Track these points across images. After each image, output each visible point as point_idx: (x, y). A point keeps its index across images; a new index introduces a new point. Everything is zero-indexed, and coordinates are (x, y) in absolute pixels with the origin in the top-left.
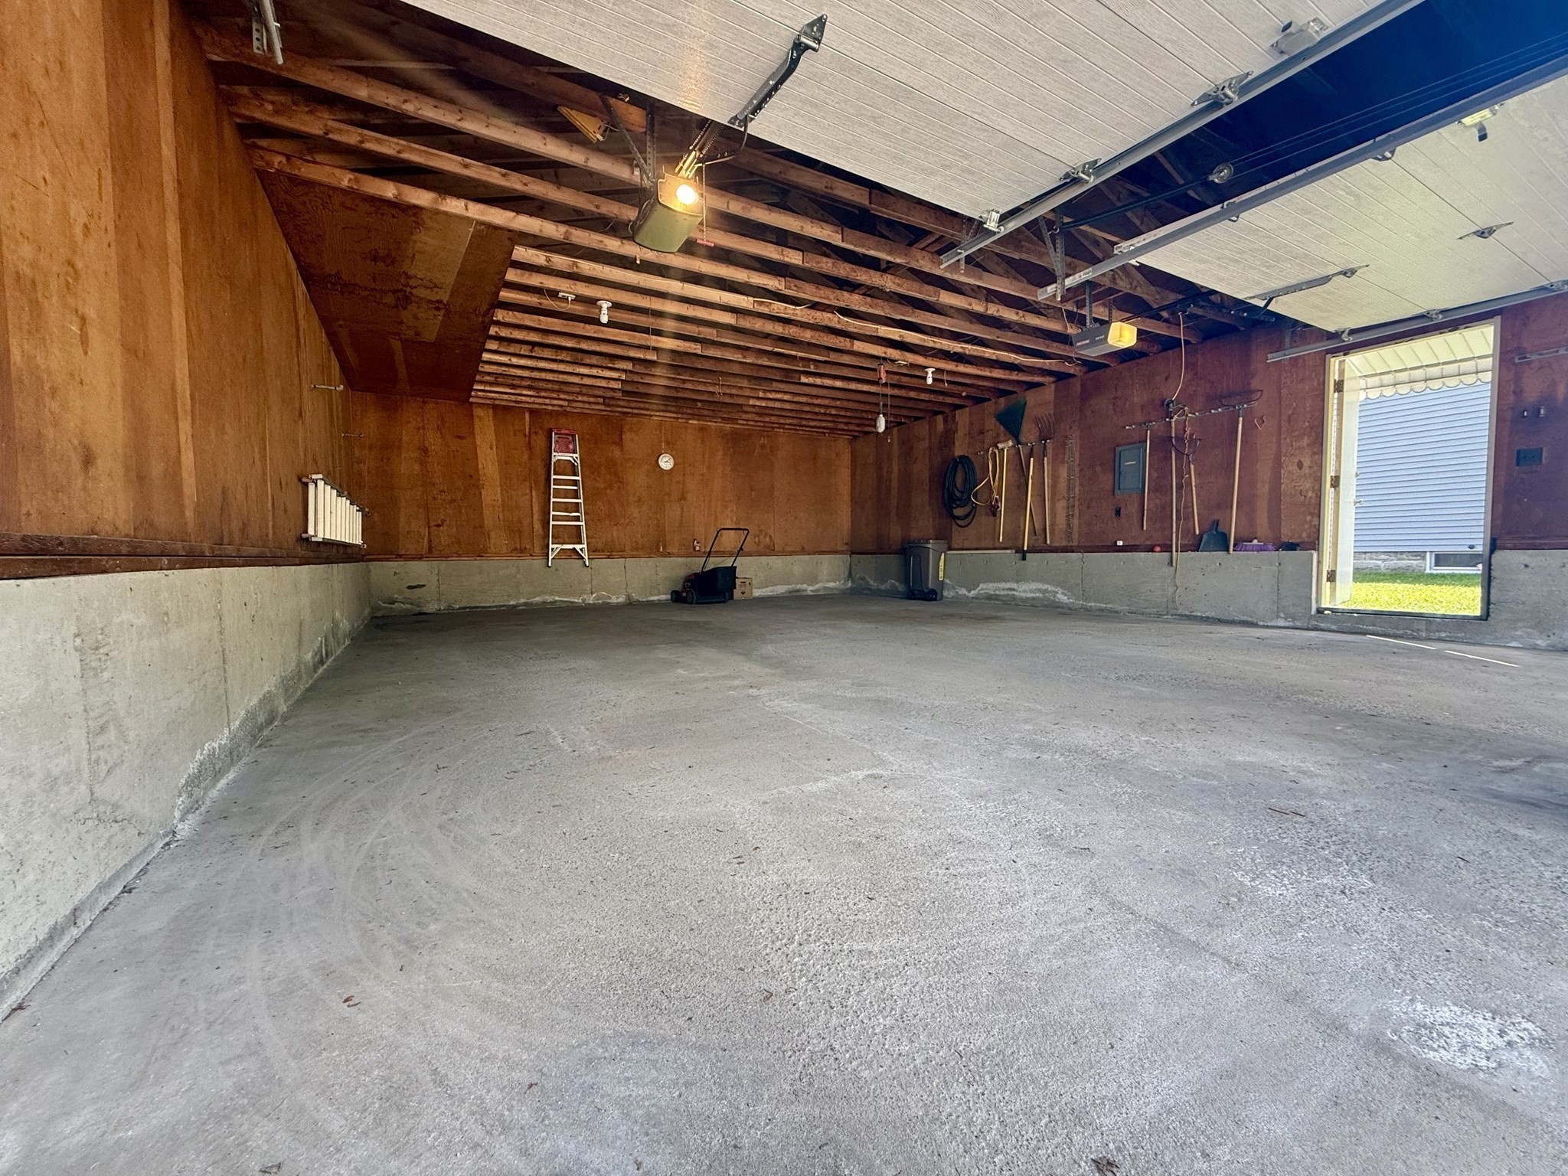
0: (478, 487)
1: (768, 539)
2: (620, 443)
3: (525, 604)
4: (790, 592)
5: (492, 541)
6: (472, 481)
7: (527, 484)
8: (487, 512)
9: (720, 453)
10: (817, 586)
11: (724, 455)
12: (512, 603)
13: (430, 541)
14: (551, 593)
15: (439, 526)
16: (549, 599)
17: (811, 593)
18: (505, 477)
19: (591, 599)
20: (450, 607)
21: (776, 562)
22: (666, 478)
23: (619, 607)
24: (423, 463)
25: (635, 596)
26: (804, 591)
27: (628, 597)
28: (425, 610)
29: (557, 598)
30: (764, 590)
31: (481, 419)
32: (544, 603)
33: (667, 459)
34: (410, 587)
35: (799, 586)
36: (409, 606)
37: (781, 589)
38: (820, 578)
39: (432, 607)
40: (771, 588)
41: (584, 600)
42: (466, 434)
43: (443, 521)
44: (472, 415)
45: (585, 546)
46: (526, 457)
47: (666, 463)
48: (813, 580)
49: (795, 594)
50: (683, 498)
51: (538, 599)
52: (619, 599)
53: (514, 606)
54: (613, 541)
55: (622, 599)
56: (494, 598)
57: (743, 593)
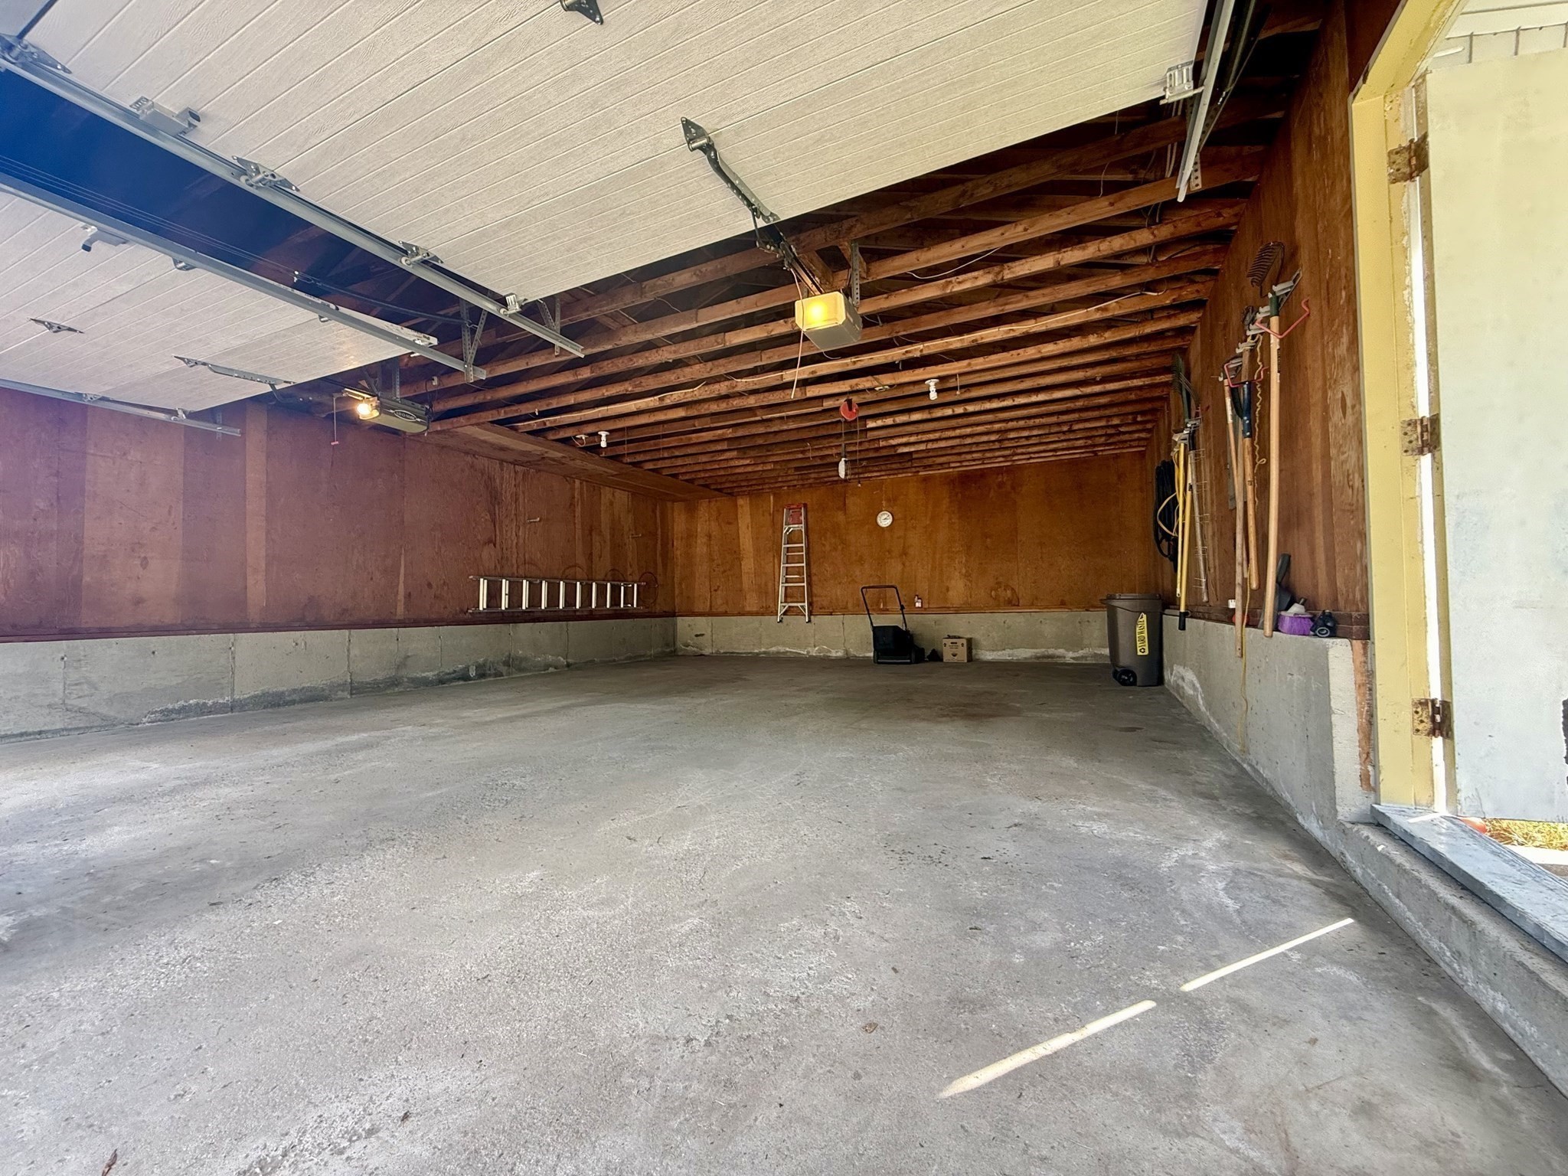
0: (740, 559)
1: (1009, 592)
2: (844, 507)
3: (765, 653)
4: (1038, 658)
5: (748, 601)
6: (736, 555)
7: (771, 554)
8: (745, 578)
9: (946, 501)
10: (1081, 653)
11: (951, 502)
12: (756, 651)
13: (711, 602)
14: (784, 644)
15: (716, 590)
16: (782, 649)
17: (1072, 661)
18: (757, 550)
19: (814, 652)
20: (718, 652)
21: (1016, 620)
22: (887, 535)
23: (838, 660)
24: (709, 546)
25: (852, 652)
26: (1059, 657)
27: (846, 651)
28: (704, 652)
29: (788, 649)
30: (1000, 653)
31: (742, 506)
32: (778, 653)
33: (886, 516)
34: (697, 636)
35: (1051, 651)
36: (695, 649)
37: (1024, 654)
38: (1086, 642)
39: (707, 651)
40: (1008, 651)
41: (808, 652)
42: (733, 521)
43: (719, 587)
44: (736, 505)
45: (806, 604)
46: (771, 532)
47: (885, 520)
48: (1077, 644)
49: (1045, 660)
50: (904, 553)
51: (774, 649)
52: (837, 653)
53: (758, 654)
54: (837, 599)
55: (840, 654)
56: (744, 647)
57: (954, 655)
